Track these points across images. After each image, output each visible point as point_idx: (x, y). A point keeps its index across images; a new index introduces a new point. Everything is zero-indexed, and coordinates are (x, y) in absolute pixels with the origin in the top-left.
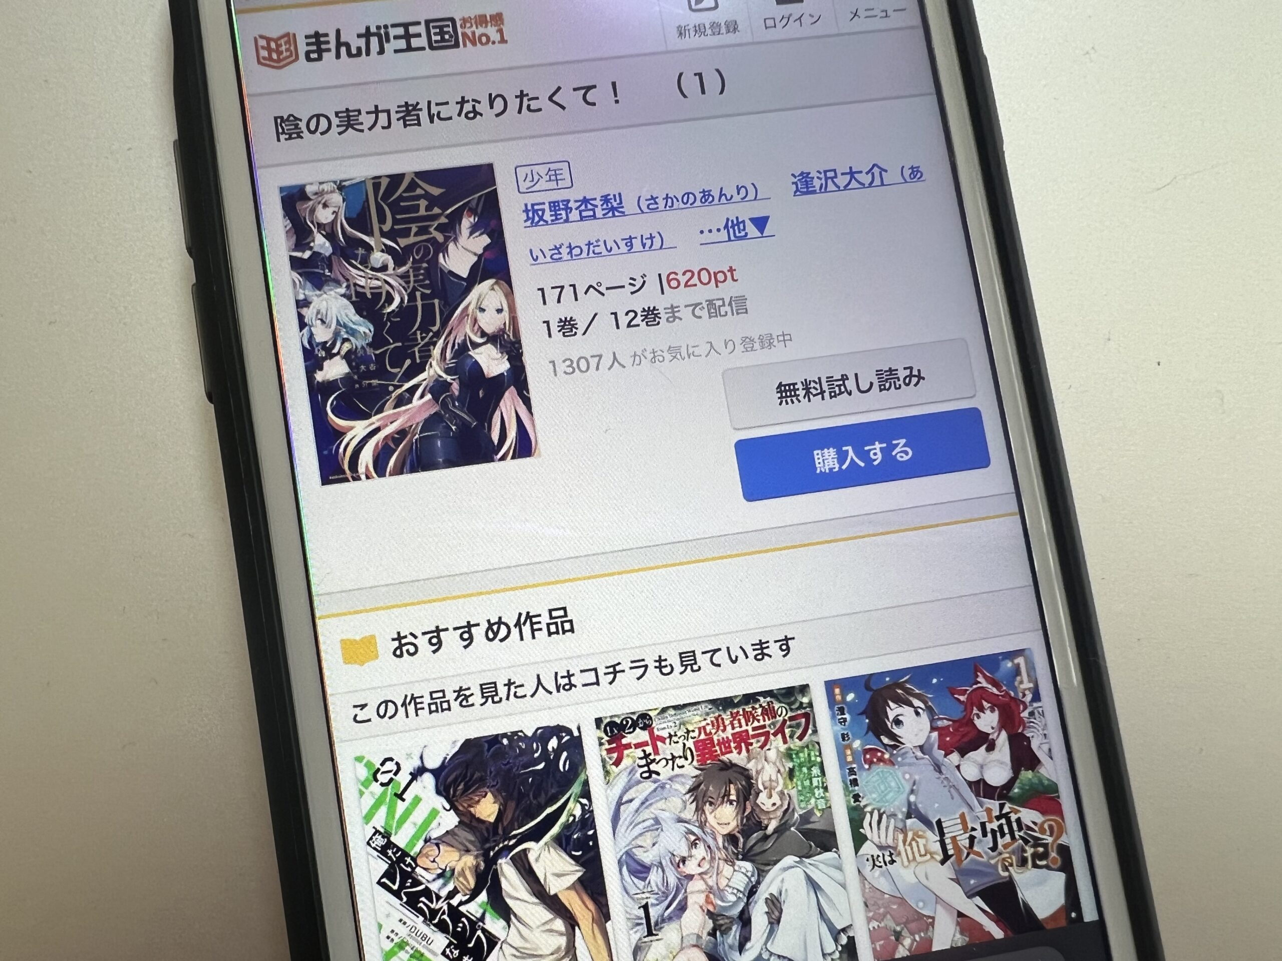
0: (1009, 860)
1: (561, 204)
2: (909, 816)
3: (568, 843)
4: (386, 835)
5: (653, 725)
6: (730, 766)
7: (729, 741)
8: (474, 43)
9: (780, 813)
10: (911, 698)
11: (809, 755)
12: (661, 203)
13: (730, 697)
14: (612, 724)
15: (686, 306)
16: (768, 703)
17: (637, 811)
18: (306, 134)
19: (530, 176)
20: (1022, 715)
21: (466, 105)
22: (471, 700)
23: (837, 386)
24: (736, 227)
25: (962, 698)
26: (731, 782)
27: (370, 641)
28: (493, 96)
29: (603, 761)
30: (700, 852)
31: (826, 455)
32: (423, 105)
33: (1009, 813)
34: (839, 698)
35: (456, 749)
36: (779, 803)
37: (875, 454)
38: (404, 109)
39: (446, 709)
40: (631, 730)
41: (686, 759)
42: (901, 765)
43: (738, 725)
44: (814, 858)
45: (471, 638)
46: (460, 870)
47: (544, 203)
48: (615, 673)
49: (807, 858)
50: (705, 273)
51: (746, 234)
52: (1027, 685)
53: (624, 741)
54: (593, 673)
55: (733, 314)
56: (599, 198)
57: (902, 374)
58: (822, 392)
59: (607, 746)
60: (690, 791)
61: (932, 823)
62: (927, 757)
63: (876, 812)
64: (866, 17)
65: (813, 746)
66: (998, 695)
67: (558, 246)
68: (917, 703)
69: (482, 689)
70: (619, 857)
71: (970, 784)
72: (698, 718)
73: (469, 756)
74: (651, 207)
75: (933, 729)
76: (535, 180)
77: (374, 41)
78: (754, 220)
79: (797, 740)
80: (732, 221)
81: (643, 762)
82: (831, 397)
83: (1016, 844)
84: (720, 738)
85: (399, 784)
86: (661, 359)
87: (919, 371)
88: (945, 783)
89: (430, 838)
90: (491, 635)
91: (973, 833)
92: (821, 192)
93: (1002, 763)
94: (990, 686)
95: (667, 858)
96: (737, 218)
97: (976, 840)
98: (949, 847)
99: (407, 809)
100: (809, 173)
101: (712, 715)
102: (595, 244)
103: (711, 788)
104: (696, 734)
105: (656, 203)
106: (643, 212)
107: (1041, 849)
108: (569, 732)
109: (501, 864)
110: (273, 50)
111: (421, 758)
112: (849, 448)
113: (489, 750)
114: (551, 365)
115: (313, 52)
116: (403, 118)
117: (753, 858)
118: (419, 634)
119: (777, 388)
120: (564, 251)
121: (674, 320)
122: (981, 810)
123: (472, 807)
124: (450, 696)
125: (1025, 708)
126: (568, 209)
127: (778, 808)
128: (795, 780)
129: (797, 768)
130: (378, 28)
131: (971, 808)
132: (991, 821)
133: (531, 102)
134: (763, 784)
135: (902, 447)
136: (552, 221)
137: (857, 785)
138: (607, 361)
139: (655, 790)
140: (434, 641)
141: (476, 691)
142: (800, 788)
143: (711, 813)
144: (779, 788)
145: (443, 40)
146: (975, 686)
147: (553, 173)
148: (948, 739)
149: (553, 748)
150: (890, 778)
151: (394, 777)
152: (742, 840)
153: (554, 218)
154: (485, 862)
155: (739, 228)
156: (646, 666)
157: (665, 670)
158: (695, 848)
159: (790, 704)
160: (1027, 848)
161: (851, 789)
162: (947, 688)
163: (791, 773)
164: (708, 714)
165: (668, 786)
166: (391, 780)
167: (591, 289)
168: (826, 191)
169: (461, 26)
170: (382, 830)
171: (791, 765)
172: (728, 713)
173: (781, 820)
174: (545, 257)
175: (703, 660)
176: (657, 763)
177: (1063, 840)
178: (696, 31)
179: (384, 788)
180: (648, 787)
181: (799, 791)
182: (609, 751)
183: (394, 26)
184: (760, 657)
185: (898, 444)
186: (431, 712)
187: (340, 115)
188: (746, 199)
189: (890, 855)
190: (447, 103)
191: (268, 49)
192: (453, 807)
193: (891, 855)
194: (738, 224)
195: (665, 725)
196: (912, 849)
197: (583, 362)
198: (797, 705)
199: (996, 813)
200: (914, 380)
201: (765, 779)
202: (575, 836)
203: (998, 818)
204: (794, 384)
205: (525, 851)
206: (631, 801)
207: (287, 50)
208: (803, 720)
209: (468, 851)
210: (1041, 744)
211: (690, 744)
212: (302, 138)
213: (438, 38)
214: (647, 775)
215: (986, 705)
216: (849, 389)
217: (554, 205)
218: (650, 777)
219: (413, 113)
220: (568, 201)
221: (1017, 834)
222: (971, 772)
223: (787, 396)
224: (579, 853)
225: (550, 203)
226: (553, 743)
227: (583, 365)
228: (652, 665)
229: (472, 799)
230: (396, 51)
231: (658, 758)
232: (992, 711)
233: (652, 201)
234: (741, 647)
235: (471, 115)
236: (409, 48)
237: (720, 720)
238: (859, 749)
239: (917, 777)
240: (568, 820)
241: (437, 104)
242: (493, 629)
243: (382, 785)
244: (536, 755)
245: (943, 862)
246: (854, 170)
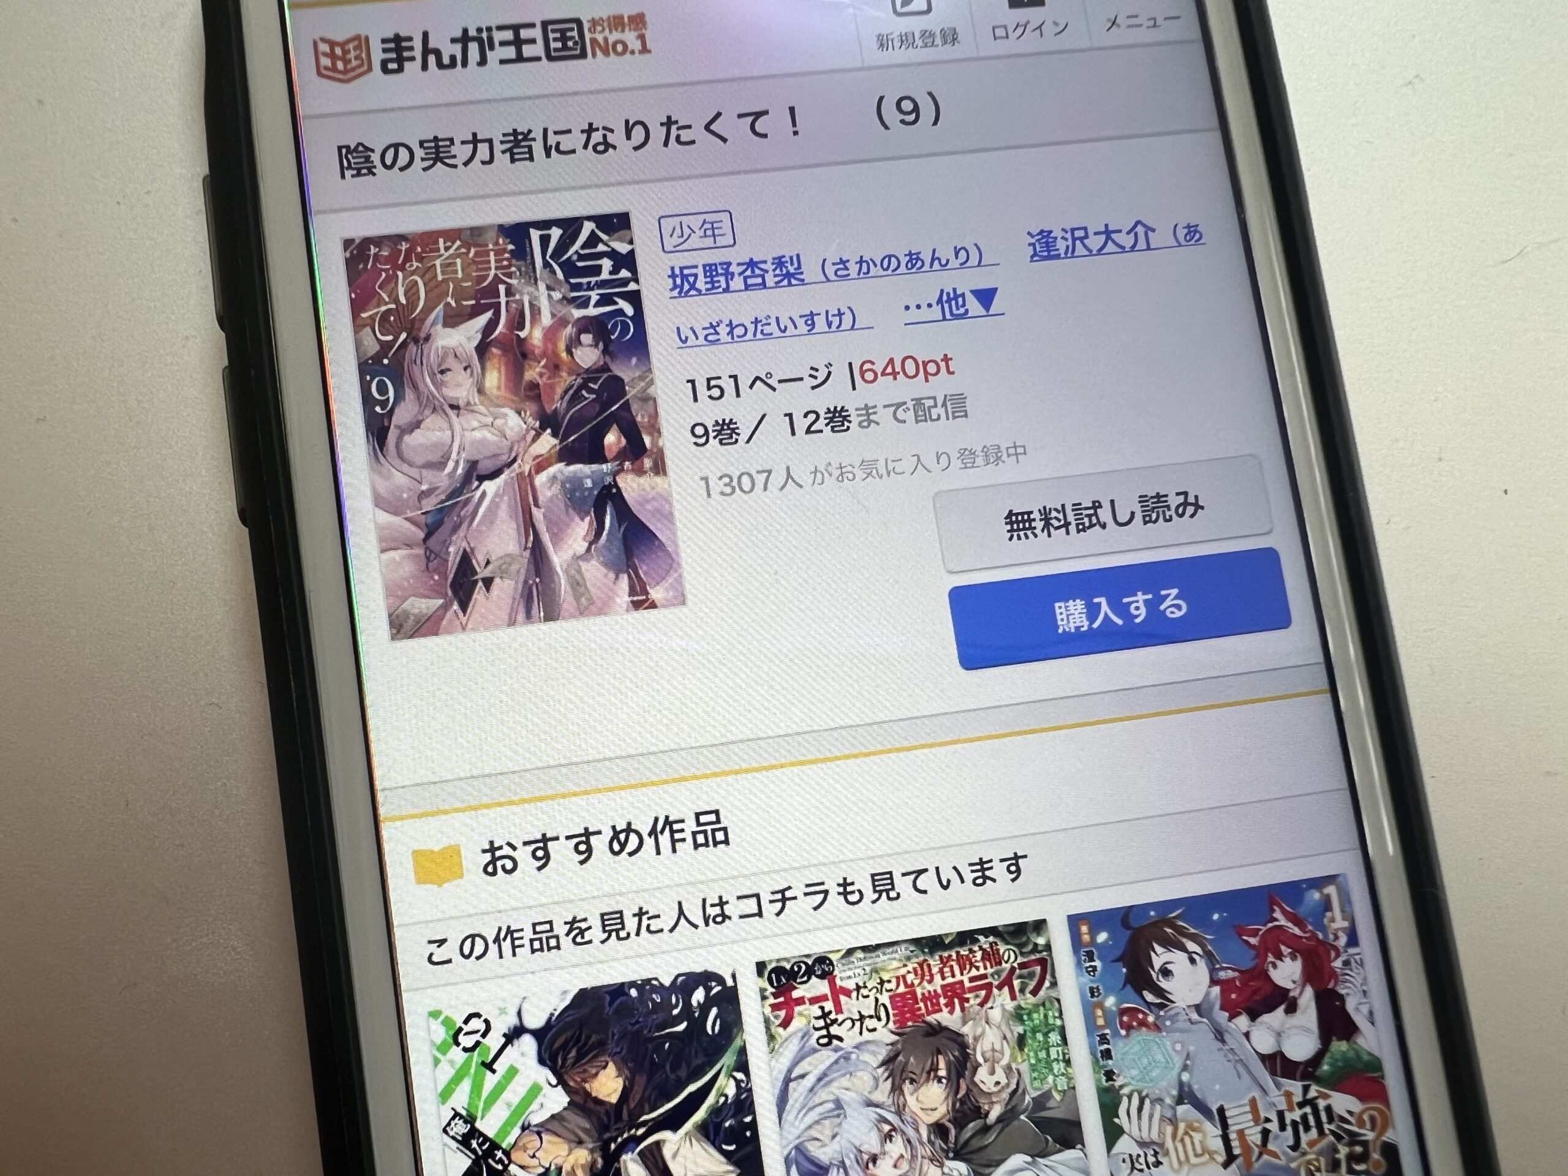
0: (1316, 1164)
1: (719, 267)
2: (1180, 1101)
3: (717, 1134)
4: (470, 1120)
5: (836, 972)
6: (938, 1030)
7: (937, 996)
8: (606, 53)
9: (1005, 1095)
10: (1184, 940)
11: (1046, 1016)
12: (853, 269)
13: (940, 936)
14: (779, 971)
15: (885, 407)
16: (991, 944)
17: (811, 1090)
18: (379, 169)
19: (678, 231)
20: (1334, 964)
21: (594, 135)
22: (588, 936)
23: (1087, 516)
24: (953, 302)
25: (1253, 941)
26: (939, 1052)
27: (452, 853)
28: (631, 123)
29: (767, 1021)
30: (897, 1147)
31: (1072, 608)
32: (537, 134)
33: (1316, 1098)
34: (1086, 938)
35: (567, 1002)
36: (1004, 1081)
37: (1137, 608)
38: (512, 138)
39: (554, 948)
40: (805, 978)
41: (879, 1019)
42: (1169, 1031)
43: (949, 974)
44: (1053, 1158)
45: (589, 850)
46: (569, 1169)
47: (696, 267)
48: (784, 900)
49: (1043, 1156)
50: (910, 364)
51: (967, 311)
52: (1340, 923)
53: (796, 994)
54: (754, 900)
55: (948, 419)
56: (770, 261)
57: (1174, 501)
58: (1067, 525)
59: (772, 1000)
60: (883, 1064)
61: (1211, 1111)
62: (1205, 1020)
63: (1136, 1095)
64: (1129, 26)
65: (1051, 1003)
66: (1301, 937)
67: (715, 324)
68: (1191, 946)
69: (603, 921)
70: (786, 1153)
71: (1264, 1058)
72: (895, 964)
73: (585, 1011)
74: (839, 273)
75: (1214, 982)
76: (685, 236)
77: (473, 47)
78: (977, 293)
79: (1029, 995)
80: (948, 294)
81: (821, 1023)
82: (1079, 531)
83: (1324, 1142)
84: (925, 991)
85: (489, 1049)
86: (851, 476)
87: (1196, 497)
88: (1231, 1056)
89: (529, 1125)
90: (616, 847)
91: (1268, 1126)
92: (1067, 258)
93: (1308, 1030)
94: (1290, 925)
95: (852, 1156)
96: (955, 290)
97: (1271, 1136)
98: (1235, 1144)
99: (499, 1082)
100: (1051, 232)
101: (915, 960)
102: (764, 321)
103: (912, 1059)
104: (892, 985)
105: (847, 269)
106: (828, 280)
107: (1358, 1149)
108: (720, 980)
109: (625, 1162)
110: (340, 58)
111: (519, 1014)
112: (1103, 600)
113: (611, 1004)
114: (703, 483)
115: (391, 60)
116: (510, 150)
117: (968, 1156)
118: (518, 844)
119: (1006, 518)
120: (723, 330)
121: (869, 425)
122: (1278, 1093)
123: (586, 1082)
124: (561, 929)
125: (1338, 955)
126: (728, 275)
127: (1003, 1088)
128: (1026, 1050)
129: (1029, 1034)
130: (480, 30)
131: (1265, 1092)
132: (1291, 1109)
133: (681, 132)
134: (983, 1055)
135: (1176, 598)
136: (707, 290)
137: (1111, 1058)
138: (779, 478)
139: (836, 1062)
140: (540, 853)
141: (596, 923)
142: (1033, 1061)
143: (912, 1094)
144: (1005, 1061)
145: (565, 47)
146: (1270, 925)
147: (709, 226)
148: (1233, 996)
149: (699, 1003)
150: (1155, 1048)
151: (481, 1039)
152: (953, 1132)
153: (709, 286)
154: (603, 1158)
155: (957, 303)
156: (826, 892)
157: (851, 898)
158: (891, 1141)
159: (1020, 946)
160: (1340, 1147)
161: (1102, 1063)
162: (1234, 927)
163: (1021, 1041)
164: (908, 958)
165: (853, 1056)
166: (478, 1044)
167: (758, 382)
168: (1073, 257)
169: (590, 30)
170: (464, 1113)
171: (1020, 1029)
172: (937, 958)
173: (1007, 1105)
174: (697, 338)
175: (903, 885)
176: (840, 1025)
177: (1389, 1136)
178: (902, 42)
179: (467, 1055)
180: (826, 1057)
181: (1031, 1065)
182: (775, 1007)
183: (500, 28)
184: (980, 881)
185: (1169, 595)
186: (533, 951)
187: (426, 145)
188: (967, 265)
189: (1156, 1152)
190: (569, 131)
191: (332, 56)
192: (562, 1082)
193: (1156, 1154)
194: (956, 297)
195: (850, 973)
196: (1184, 1146)
197: (745, 480)
198: (1030, 947)
199: (1298, 1098)
200: (1190, 510)
201: (985, 1049)
202: (727, 1124)
203: (1301, 1105)
204: (1029, 513)
205: (658, 1145)
206: (802, 1076)
207: (356, 58)
208: (1038, 969)
209: (580, 1142)
210: (1360, 1004)
211: (885, 998)
212: (374, 174)
213: (559, 45)
214: (824, 1041)
215: (1285, 950)
216: (1102, 520)
217: (710, 270)
218: (829, 1043)
219: (523, 144)
220: (729, 264)
221: (1326, 1126)
222: (1264, 1043)
223: (1019, 530)
224: (732, 1148)
225: (704, 266)
226: (699, 996)
227: (747, 485)
228: (834, 889)
229: (585, 1071)
230: (502, 62)
231: (840, 1018)
232: (1294, 958)
233: (841, 266)
234: (955, 868)
235: (601, 148)
236: (520, 58)
237: (925, 967)
238: (1114, 1009)
239: (1192, 1048)
240: (718, 1102)
241: (556, 133)
242: (620, 839)
243: (465, 1050)
244: (675, 1012)
245: (1226, 1165)
246: (1111, 228)
